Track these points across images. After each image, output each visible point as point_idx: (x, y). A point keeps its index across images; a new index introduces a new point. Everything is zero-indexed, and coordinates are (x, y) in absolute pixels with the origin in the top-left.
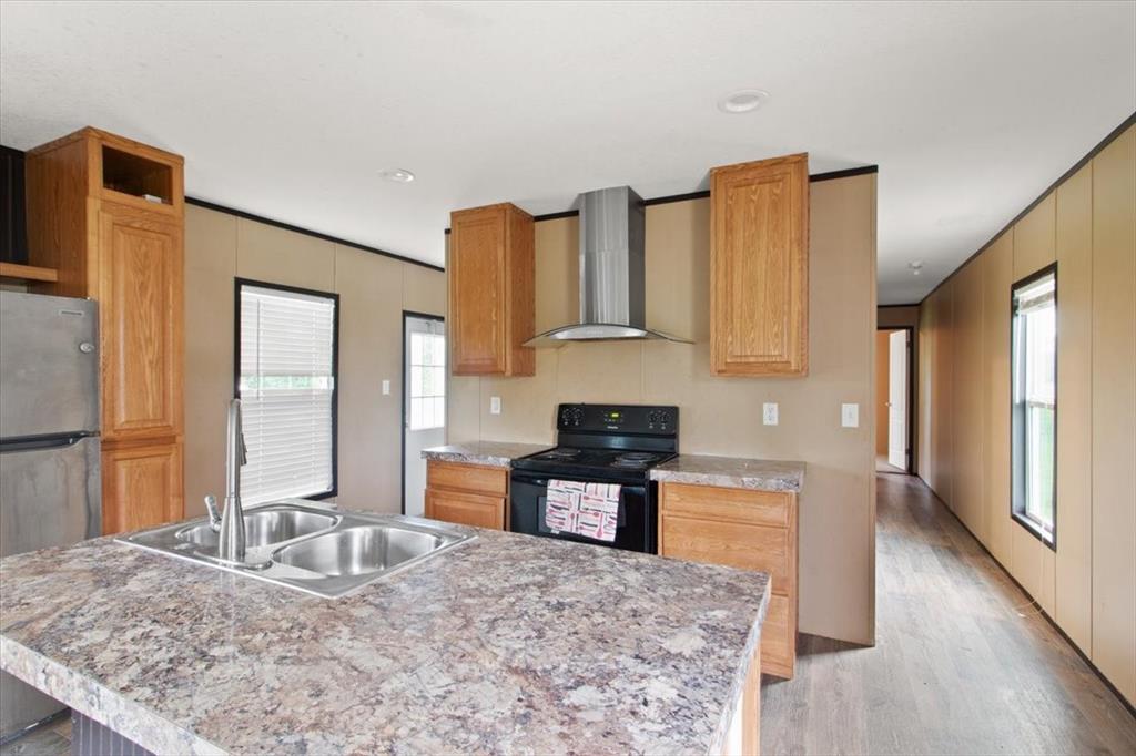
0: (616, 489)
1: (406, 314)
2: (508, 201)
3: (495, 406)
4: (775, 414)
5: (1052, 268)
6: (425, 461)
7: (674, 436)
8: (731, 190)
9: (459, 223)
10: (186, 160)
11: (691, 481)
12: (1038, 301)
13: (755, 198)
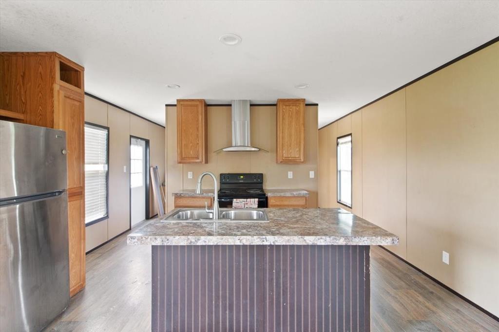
0: (257, 200)
1: (131, 136)
2: (203, 98)
3: (190, 175)
4: (292, 175)
5: (350, 134)
6: (174, 197)
7: (262, 183)
8: (284, 107)
9: (181, 105)
10: (85, 69)
11: (279, 195)
12: (345, 143)
13: (291, 110)
